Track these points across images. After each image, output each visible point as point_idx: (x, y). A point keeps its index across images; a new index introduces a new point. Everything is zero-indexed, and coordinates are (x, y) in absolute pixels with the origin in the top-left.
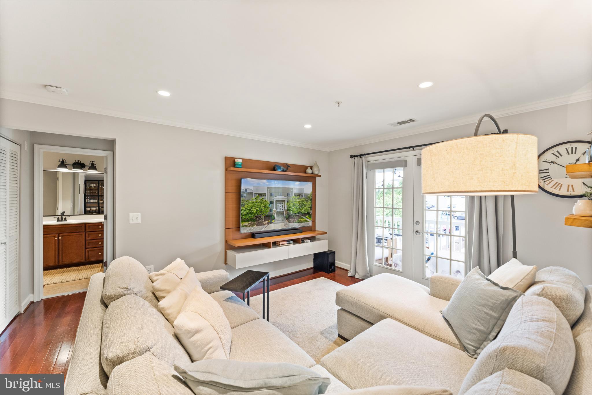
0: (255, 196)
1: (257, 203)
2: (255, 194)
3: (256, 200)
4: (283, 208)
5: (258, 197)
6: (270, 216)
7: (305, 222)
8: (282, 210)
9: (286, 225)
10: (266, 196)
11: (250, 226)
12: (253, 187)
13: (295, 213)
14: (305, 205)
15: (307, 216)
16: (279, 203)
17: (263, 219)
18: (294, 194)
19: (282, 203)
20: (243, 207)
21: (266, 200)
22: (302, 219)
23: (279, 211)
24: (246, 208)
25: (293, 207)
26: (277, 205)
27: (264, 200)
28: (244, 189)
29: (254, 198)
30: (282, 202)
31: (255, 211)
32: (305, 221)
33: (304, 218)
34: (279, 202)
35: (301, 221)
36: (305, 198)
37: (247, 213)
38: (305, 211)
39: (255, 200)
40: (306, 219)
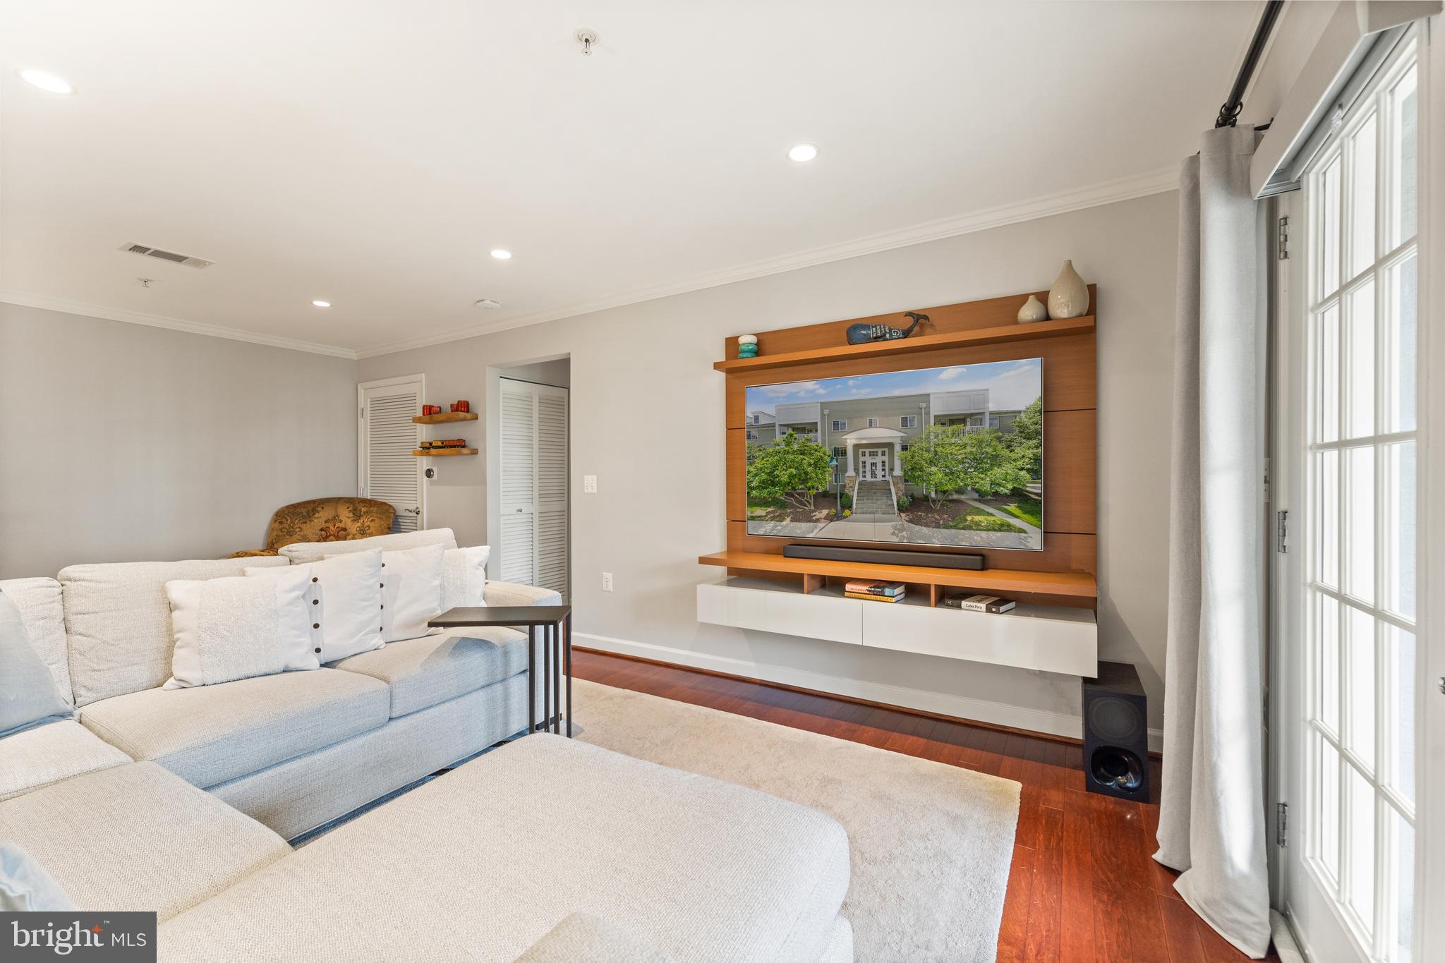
0: (784, 433)
1: (788, 453)
2: (782, 427)
3: (787, 445)
4: (884, 470)
5: (792, 435)
6: (836, 494)
7: (1000, 530)
8: (880, 478)
9: (900, 531)
10: (816, 431)
11: (772, 519)
12: (776, 406)
13: (944, 492)
14: (996, 460)
15: (1012, 507)
16: (867, 454)
17: (812, 502)
18: (935, 416)
19: (880, 453)
20: (751, 464)
21: (820, 445)
22: (977, 518)
23: (869, 478)
24: (758, 470)
25: (934, 469)
26: (861, 459)
27: (814, 445)
28: (752, 416)
29: (779, 438)
30: (880, 451)
31: (785, 479)
32: (1002, 525)
33: (992, 515)
34: (867, 451)
35: (978, 524)
36: (996, 431)
37: (763, 482)
38: (1000, 485)
39: (783, 446)
40: (1000, 517)
